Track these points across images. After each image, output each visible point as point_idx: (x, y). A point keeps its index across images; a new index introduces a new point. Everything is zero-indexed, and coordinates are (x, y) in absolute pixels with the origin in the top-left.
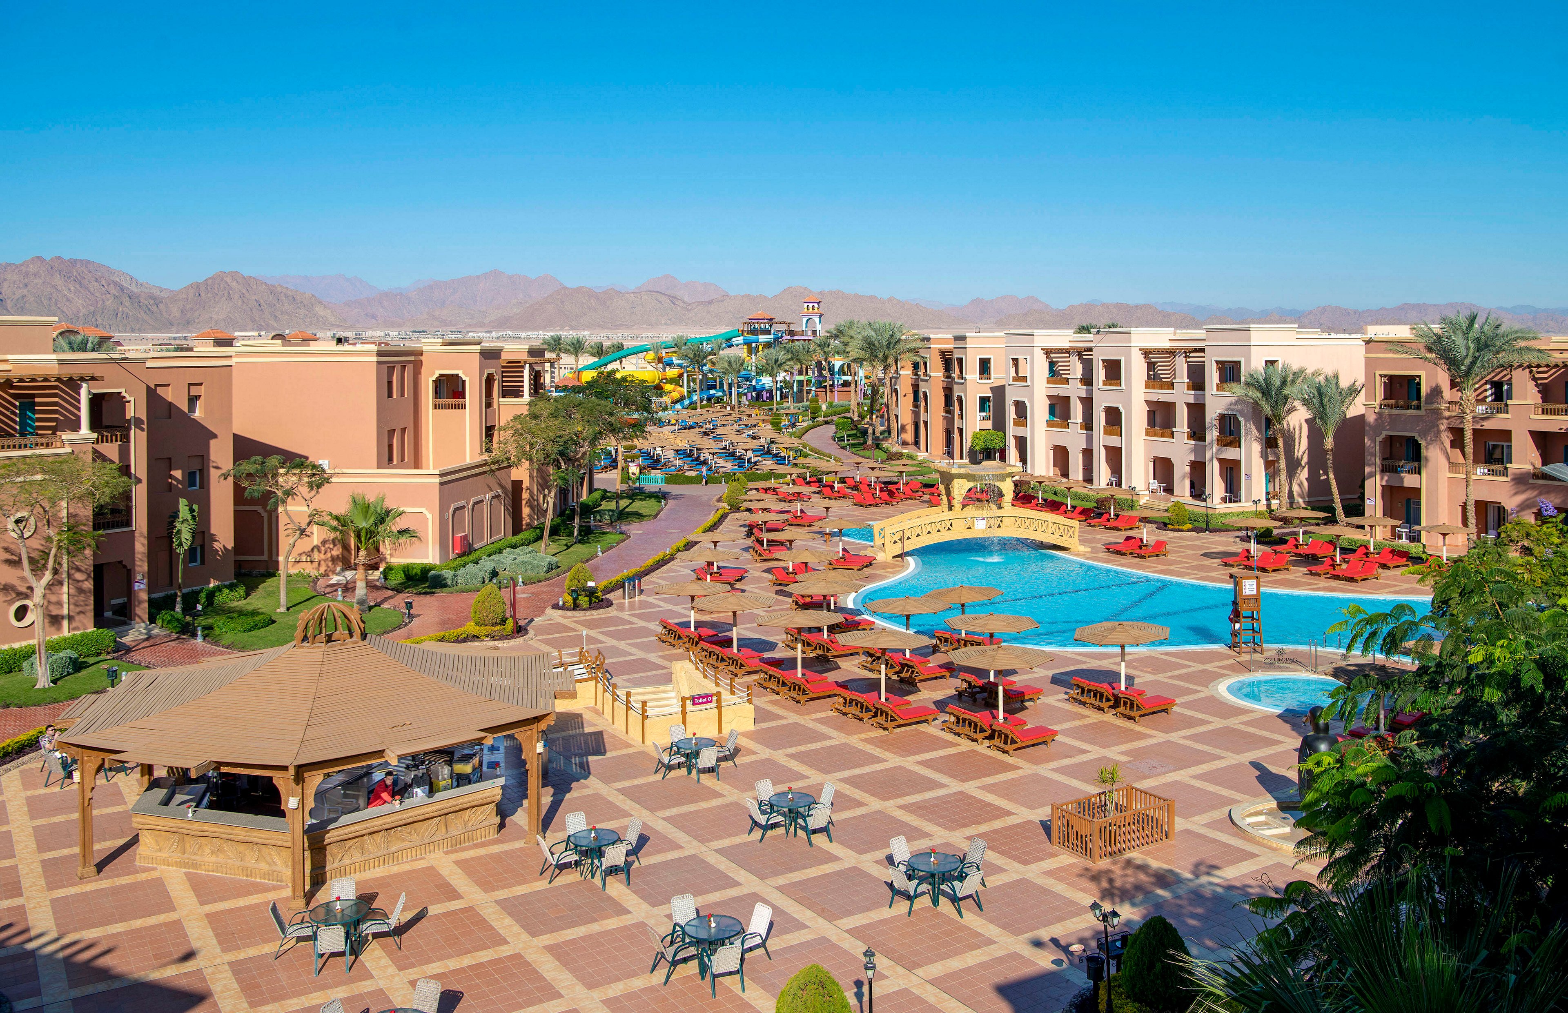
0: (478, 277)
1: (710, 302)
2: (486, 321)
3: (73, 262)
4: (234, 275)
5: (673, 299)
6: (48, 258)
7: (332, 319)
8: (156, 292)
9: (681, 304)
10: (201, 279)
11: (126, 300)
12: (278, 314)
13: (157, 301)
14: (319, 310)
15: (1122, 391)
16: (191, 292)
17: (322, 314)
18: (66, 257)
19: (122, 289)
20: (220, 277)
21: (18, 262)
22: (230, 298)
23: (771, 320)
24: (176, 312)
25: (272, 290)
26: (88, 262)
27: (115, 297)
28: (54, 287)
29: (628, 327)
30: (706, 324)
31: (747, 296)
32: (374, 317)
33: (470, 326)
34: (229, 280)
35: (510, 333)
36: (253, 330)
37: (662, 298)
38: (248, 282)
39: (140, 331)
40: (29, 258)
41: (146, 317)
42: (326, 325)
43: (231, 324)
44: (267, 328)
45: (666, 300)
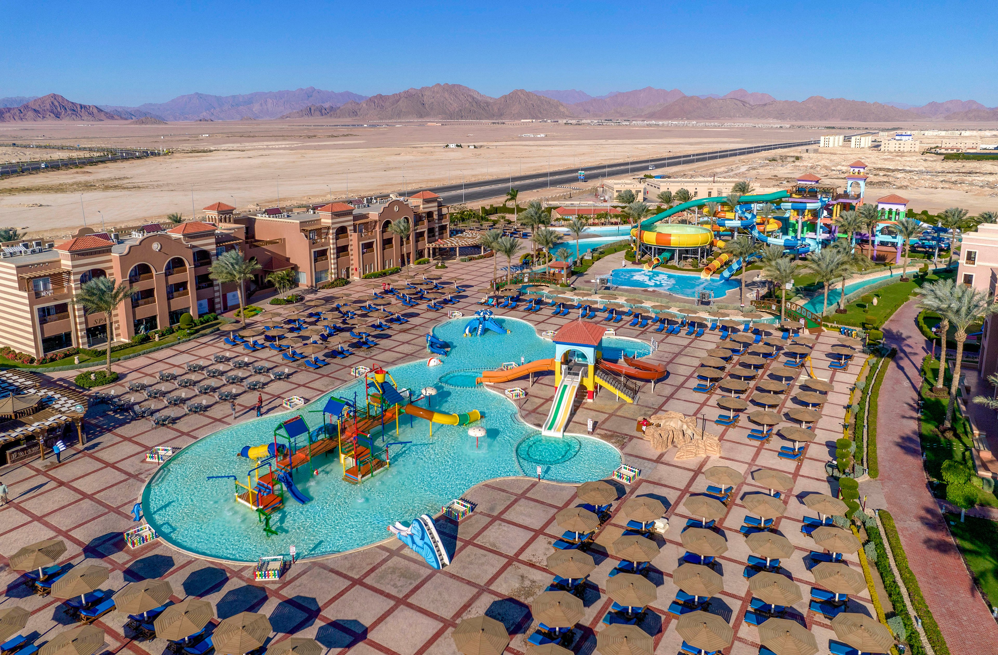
0: (640, 91)
1: (765, 105)
2: (643, 114)
3: (454, 86)
4: (522, 91)
5: (744, 103)
6: (442, 84)
7: (567, 113)
8: (489, 100)
9: (748, 105)
10: (507, 94)
11: (474, 104)
12: (542, 110)
13: (488, 104)
14: (561, 109)
16: (503, 100)
17: (562, 110)
18: (450, 84)
19: (473, 98)
20: (515, 93)
21: (431, 86)
22: (520, 103)
24: (496, 110)
25: (539, 98)
26: (460, 86)
27: (470, 103)
28: (445, 98)
29: (718, 118)
30: (762, 117)
31: (786, 101)
32: (588, 111)
33: (634, 117)
34: (519, 93)
35: (654, 122)
36: (529, 119)
37: (738, 102)
38: (528, 94)
39: (480, 119)
40: (434, 84)
41: (483, 113)
42: (564, 116)
43: (521, 116)
44: (537, 118)
45: (740, 104)
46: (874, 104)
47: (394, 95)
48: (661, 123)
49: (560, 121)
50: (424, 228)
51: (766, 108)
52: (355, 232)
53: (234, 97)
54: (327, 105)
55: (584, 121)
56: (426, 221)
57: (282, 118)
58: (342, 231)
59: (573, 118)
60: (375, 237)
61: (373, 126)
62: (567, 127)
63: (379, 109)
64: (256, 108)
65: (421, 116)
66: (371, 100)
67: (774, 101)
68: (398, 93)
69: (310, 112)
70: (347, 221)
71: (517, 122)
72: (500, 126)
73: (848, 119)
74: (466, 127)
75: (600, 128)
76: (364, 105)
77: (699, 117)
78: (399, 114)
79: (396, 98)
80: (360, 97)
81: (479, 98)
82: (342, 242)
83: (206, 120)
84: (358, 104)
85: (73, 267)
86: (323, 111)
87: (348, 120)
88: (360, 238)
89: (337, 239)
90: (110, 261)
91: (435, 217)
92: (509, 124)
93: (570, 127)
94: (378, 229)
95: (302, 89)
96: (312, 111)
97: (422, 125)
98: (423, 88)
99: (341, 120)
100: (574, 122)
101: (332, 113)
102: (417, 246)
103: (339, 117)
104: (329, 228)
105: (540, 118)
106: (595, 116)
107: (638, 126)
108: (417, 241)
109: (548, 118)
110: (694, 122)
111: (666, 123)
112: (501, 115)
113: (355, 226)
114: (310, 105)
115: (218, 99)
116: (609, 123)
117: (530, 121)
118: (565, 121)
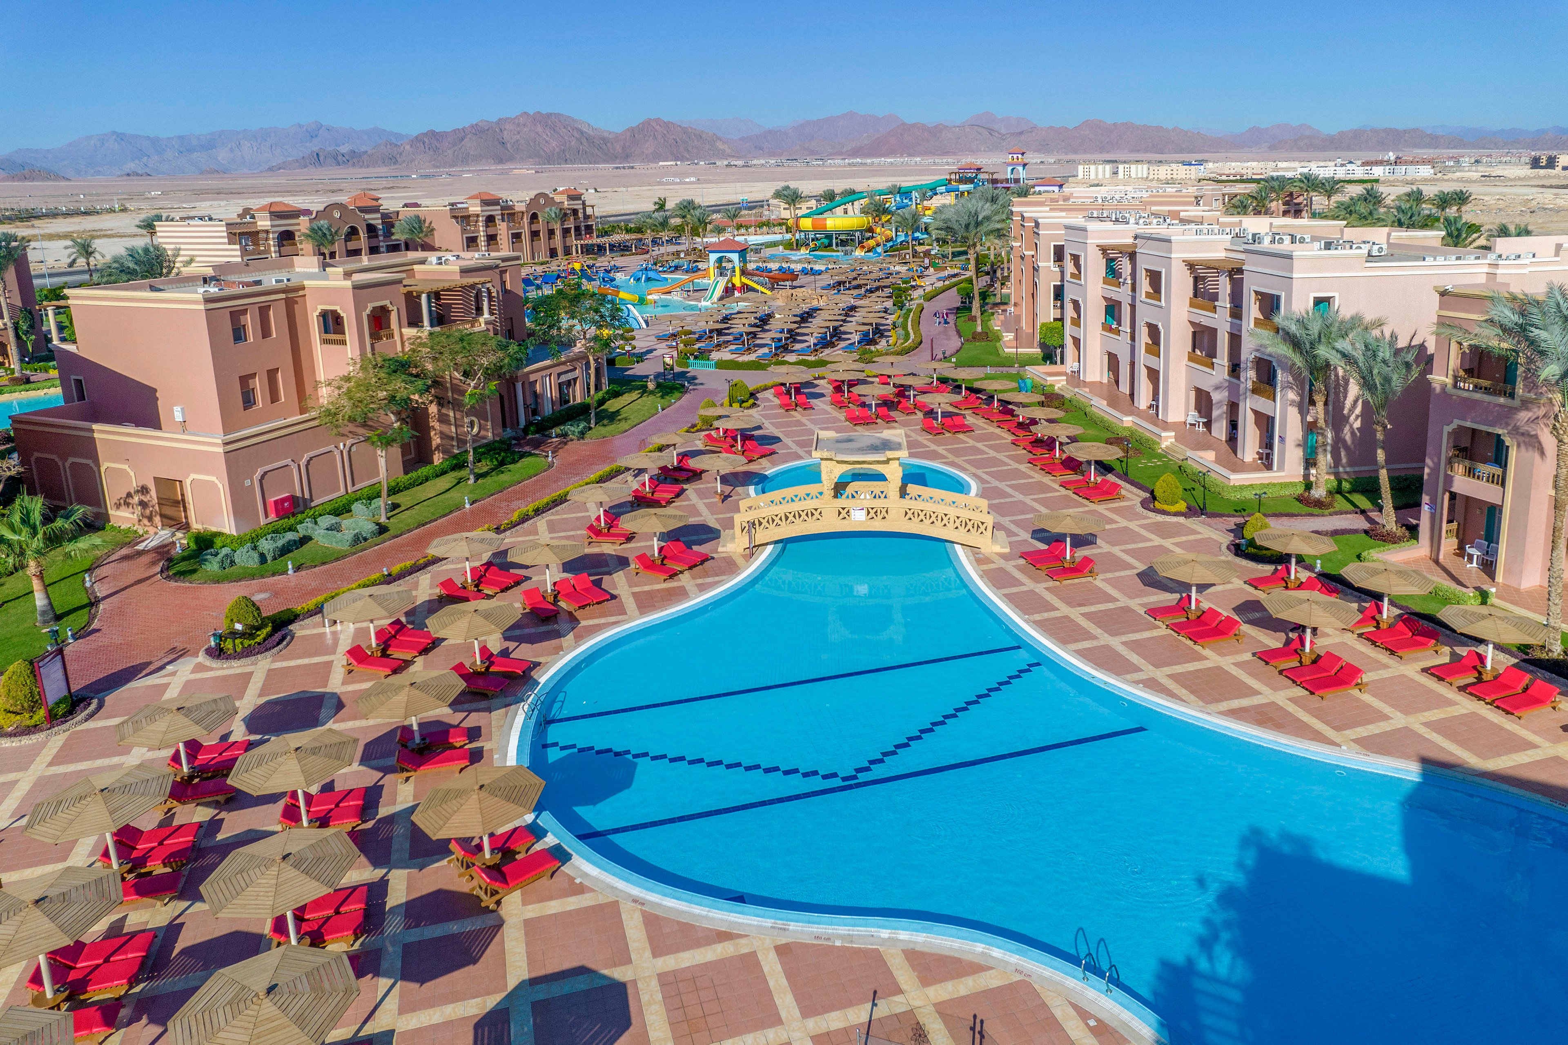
0: (839, 119)
1: (1021, 133)
2: (844, 150)
3: (549, 115)
4: (657, 120)
5: (991, 131)
6: (531, 112)
7: (728, 151)
8: (606, 135)
9: (997, 135)
10: (634, 125)
11: (584, 141)
12: (690, 148)
13: (605, 140)
14: (720, 145)
15: (1161, 307)
16: (629, 134)
17: (721, 147)
18: (544, 112)
19: (582, 133)
20: (647, 124)
21: (513, 116)
22: (655, 138)
23: (979, 169)
24: (619, 149)
25: (685, 131)
26: (559, 115)
27: (577, 139)
28: (537, 133)
29: (954, 154)
31: (1051, 128)
32: (761, 149)
33: (831, 154)
34: (654, 124)
35: (859, 160)
36: (672, 160)
37: (979, 129)
38: (667, 125)
39: (595, 163)
40: (518, 113)
41: (599, 153)
42: (725, 156)
43: (657, 157)
44: (682, 159)
45: (986, 132)
46: (1174, 129)
47: (454, 131)
48: (869, 161)
49: (719, 163)
50: (570, 224)
51: (1022, 137)
52: (503, 221)
53: (181, 138)
54: (344, 149)
55: (755, 162)
56: (572, 218)
57: (271, 169)
58: (490, 220)
59: (739, 158)
60: (523, 228)
61: (427, 176)
62: (729, 170)
63: (431, 152)
64: (223, 155)
65: (501, 161)
66: (419, 140)
67: (1034, 128)
68: (460, 127)
69: (317, 159)
70: (496, 211)
71: (652, 165)
72: (627, 171)
73: (1138, 151)
74: (574, 174)
75: (779, 169)
76: (408, 147)
77: (924, 153)
78: (466, 159)
79: (460, 136)
80: (398, 136)
81: (591, 132)
82: (491, 231)
83: (138, 175)
84: (396, 145)
85: (272, 226)
86: (340, 158)
87: (383, 170)
88: (509, 228)
89: (487, 226)
90: (298, 224)
91: (581, 215)
92: (641, 168)
93: (734, 169)
94: (526, 220)
95: (300, 126)
96: (321, 158)
97: (502, 173)
98: (500, 119)
99: (371, 170)
100: (740, 163)
101: (355, 160)
102: (565, 242)
103: (368, 166)
104: (478, 216)
105: (688, 160)
106: (772, 154)
107: (835, 166)
108: (564, 237)
109: (700, 158)
110: (918, 159)
111: (876, 160)
112: (626, 156)
113: (502, 215)
114: (316, 149)
115: (154, 141)
116: (795, 163)
117: (673, 163)
118: (726, 163)
